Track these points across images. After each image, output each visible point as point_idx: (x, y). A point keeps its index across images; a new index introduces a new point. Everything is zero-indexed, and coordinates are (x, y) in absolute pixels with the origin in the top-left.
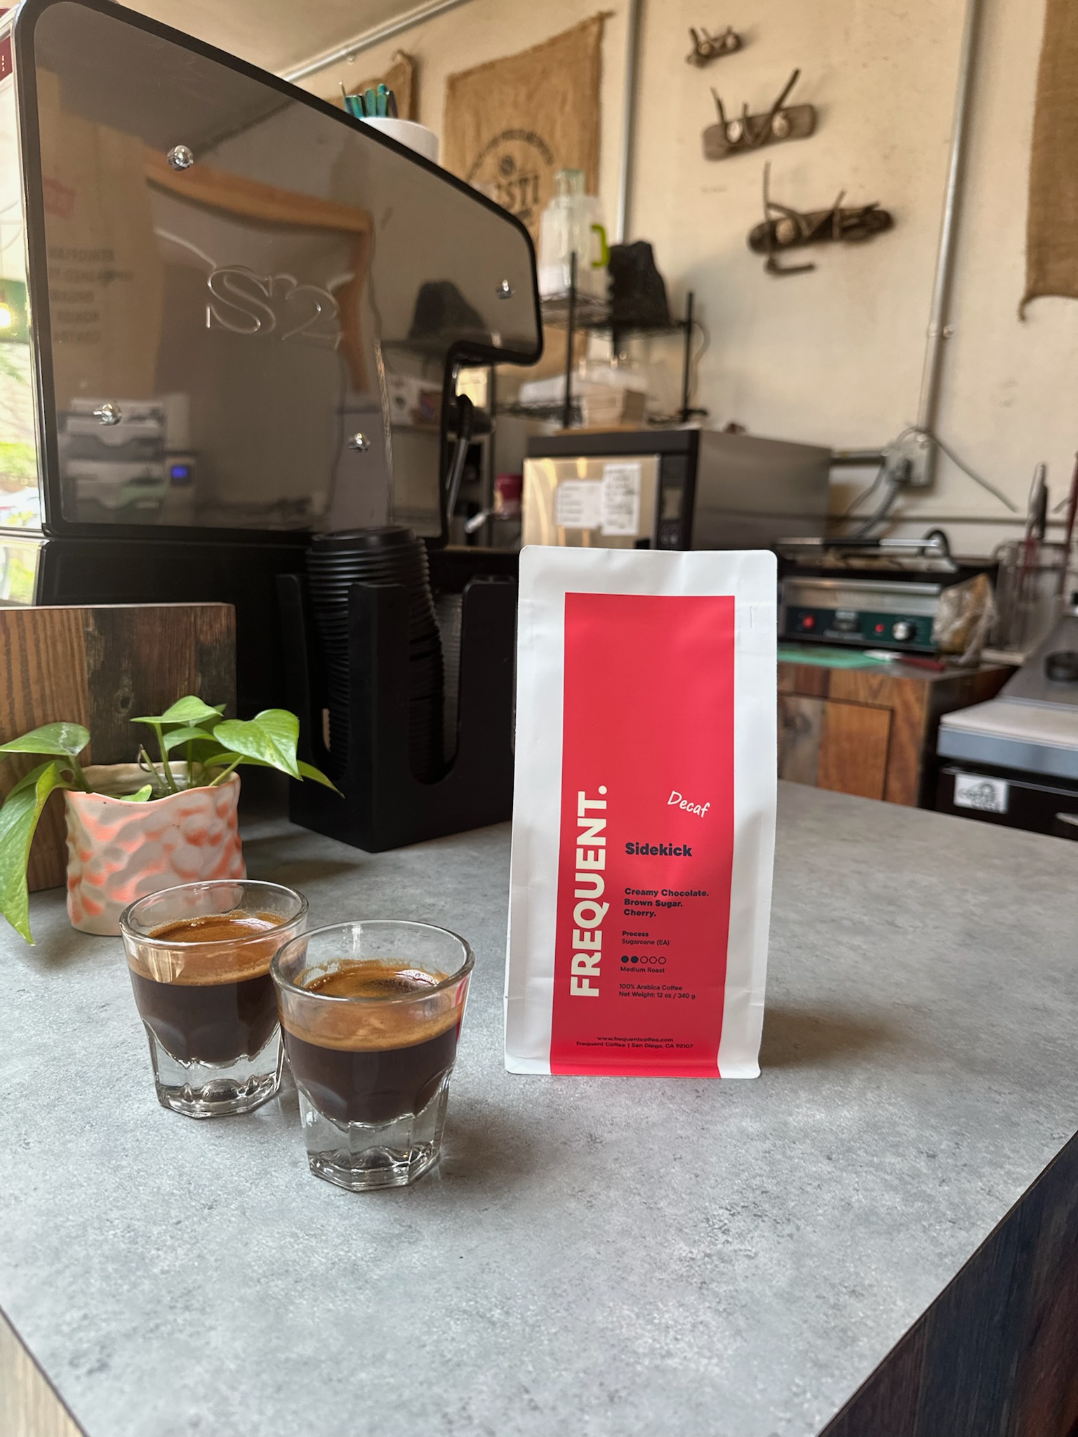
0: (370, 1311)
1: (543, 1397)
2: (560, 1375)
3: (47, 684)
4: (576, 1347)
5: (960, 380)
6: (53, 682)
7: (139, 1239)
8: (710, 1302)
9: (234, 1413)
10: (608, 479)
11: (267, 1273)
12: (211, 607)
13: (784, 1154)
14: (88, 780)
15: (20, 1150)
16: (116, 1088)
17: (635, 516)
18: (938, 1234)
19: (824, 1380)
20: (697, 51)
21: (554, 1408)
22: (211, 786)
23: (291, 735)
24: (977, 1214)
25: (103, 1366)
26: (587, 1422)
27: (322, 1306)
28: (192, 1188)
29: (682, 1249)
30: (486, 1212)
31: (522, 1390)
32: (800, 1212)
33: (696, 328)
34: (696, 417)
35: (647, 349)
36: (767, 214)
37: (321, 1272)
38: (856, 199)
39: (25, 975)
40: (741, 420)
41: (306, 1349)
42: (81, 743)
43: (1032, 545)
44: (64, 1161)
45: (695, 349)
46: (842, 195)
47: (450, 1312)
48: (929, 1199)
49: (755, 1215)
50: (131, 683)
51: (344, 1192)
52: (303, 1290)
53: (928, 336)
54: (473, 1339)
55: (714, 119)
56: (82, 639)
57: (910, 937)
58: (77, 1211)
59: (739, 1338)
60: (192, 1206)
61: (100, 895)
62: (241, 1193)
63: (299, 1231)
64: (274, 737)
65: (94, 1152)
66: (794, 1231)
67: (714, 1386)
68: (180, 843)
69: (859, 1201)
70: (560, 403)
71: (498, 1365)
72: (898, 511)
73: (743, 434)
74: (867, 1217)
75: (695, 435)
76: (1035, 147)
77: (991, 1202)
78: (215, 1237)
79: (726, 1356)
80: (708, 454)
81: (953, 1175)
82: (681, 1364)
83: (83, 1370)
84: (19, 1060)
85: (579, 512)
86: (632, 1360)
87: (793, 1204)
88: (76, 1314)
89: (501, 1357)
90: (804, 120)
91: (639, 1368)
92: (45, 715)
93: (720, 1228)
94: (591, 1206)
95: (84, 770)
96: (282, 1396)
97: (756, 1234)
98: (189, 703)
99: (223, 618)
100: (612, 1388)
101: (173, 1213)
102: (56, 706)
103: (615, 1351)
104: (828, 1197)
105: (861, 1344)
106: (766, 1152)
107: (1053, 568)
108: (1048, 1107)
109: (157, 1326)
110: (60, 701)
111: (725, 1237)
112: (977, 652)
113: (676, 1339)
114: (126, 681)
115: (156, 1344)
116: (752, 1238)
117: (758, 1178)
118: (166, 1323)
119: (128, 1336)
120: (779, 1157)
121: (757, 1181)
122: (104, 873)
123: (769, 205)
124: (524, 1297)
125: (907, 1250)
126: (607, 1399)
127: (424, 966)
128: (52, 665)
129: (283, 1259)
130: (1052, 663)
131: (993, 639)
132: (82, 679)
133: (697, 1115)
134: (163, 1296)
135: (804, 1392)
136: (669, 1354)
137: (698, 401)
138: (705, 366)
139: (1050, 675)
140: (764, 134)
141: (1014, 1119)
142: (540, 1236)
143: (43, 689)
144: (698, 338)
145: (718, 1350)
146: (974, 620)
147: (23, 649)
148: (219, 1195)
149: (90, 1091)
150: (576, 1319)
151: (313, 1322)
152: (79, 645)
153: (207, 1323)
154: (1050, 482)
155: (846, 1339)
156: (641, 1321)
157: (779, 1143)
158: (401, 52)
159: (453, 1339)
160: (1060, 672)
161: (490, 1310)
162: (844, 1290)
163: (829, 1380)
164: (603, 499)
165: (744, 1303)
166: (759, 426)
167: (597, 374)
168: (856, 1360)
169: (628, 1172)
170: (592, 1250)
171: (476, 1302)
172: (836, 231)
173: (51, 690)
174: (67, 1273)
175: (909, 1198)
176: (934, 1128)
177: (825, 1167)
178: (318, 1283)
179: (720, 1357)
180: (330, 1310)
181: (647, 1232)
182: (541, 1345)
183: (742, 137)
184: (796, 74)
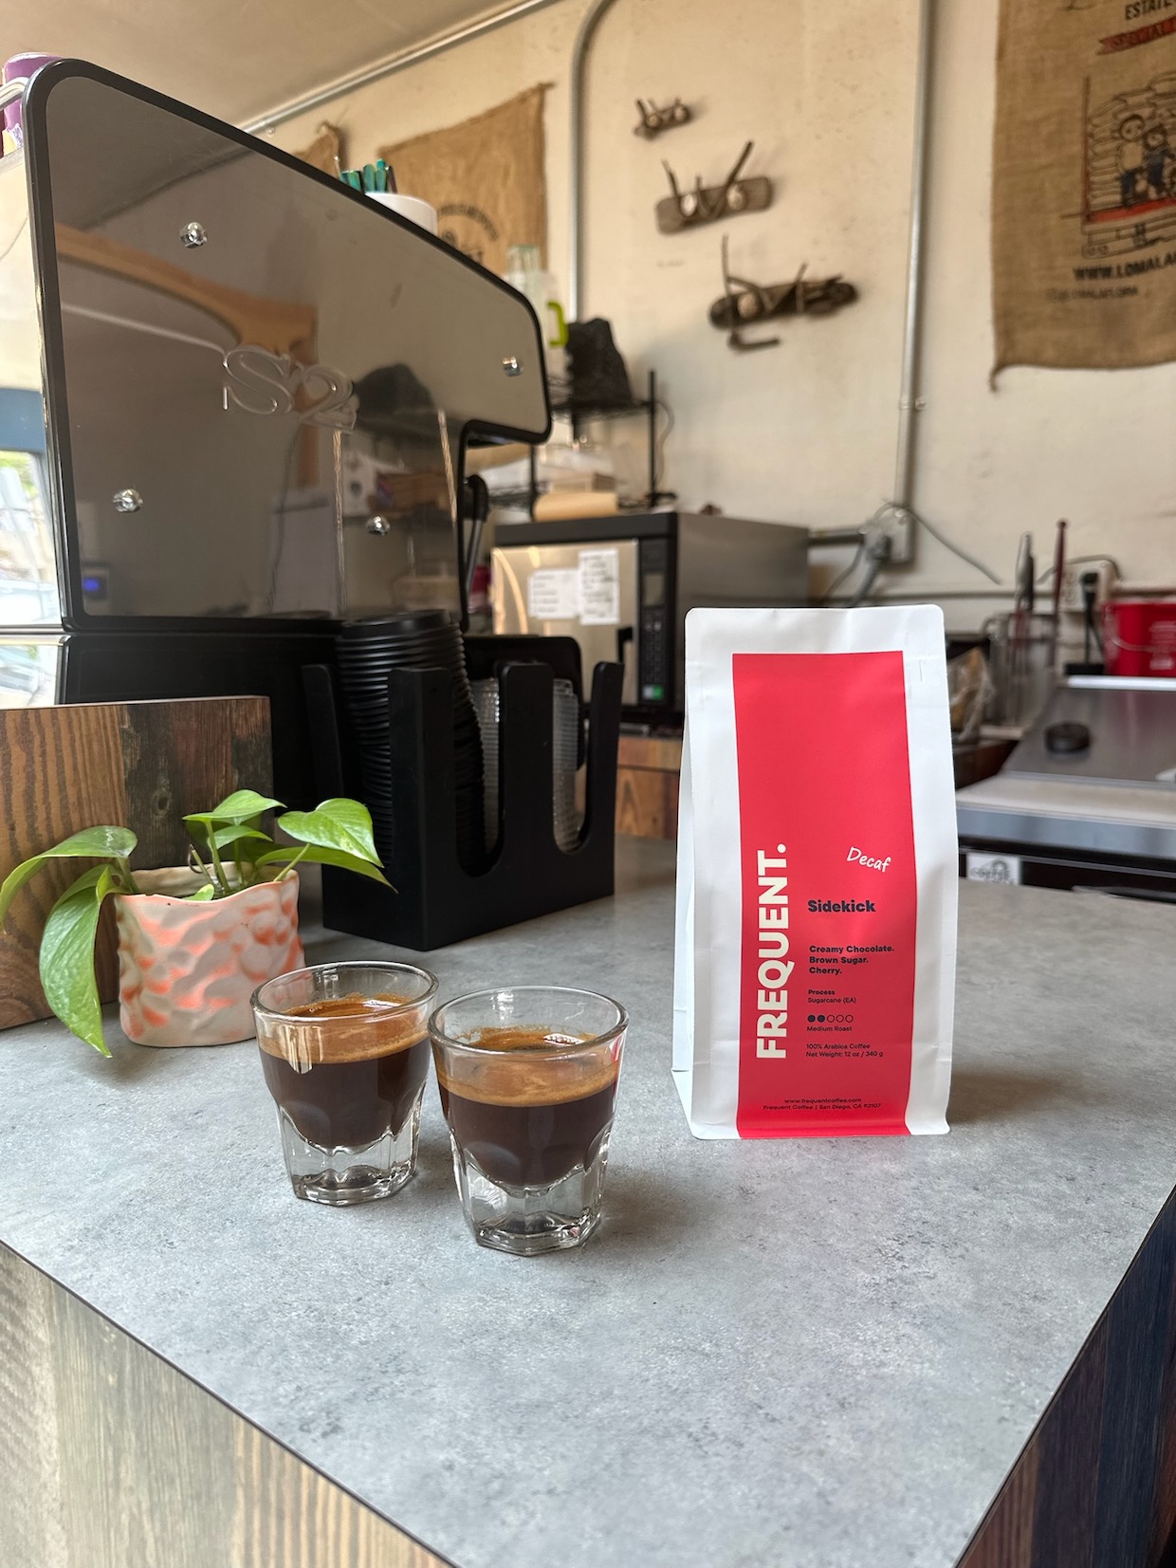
0: (583, 1356)
1: (776, 1410)
2: (786, 1391)
3: (83, 786)
4: (793, 1367)
5: (935, 454)
6: (89, 783)
7: (325, 1317)
8: (905, 1318)
9: (483, 1455)
10: (583, 567)
11: (468, 1335)
12: (245, 699)
13: (932, 1188)
14: (138, 885)
15: (165, 1249)
16: (243, 1186)
17: (616, 604)
18: (1098, 1243)
19: (1032, 1371)
20: (645, 123)
21: (791, 1419)
22: (275, 881)
23: (363, 822)
24: (1128, 1223)
25: (336, 1429)
26: (826, 1426)
27: (534, 1356)
28: (360, 1268)
29: (863, 1276)
30: (664, 1262)
31: (755, 1407)
32: (964, 1236)
33: (659, 407)
34: (664, 500)
35: (608, 432)
36: (727, 288)
37: (522, 1328)
38: (819, 271)
39: (99, 1090)
40: (718, 501)
41: (535, 1393)
42: (129, 846)
43: (1022, 616)
44: (217, 1256)
45: (660, 432)
46: (803, 268)
47: (662, 1350)
48: (1080, 1215)
49: (923, 1243)
50: (168, 782)
51: (517, 1258)
52: (510, 1345)
53: (901, 409)
54: (692, 1369)
55: (666, 191)
56: (118, 737)
57: (990, 993)
58: (250, 1298)
59: (942, 1344)
60: (368, 1284)
61: (164, 1004)
62: (412, 1268)
63: (485, 1296)
64: (346, 826)
65: (245, 1245)
66: (963, 1252)
67: (934, 1386)
68: (249, 942)
69: (1015, 1222)
70: (525, 489)
71: (724, 1389)
72: (880, 590)
73: (720, 516)
74: (1027, 1235)
75: (673, 517)
76: (996, 217)
77: (1138, 1212)
78: (402, 1308)
79: (936, 1360)
80: (687, 537)
81: (1095, 1193)
82: (896, 1371)
83: (317, 1434)
84: (129, 1169)
85: (555, 601)
86: (850, 1372)
87: (955, 1230)
88: (291, 1387)
89: (726, 1382)
90: (760, 192)
91: (859, 1378)
92: (82, 820)
93: (894, 1256)
94: (764, 1248)
95: (133, 873)
96: (524, 1435)
97: (929, 1258)
98: (243, 797)
99: (258, 710)
100: (840, 1396)
101: (351, 1292)
102: (93, 809)
103: (831, 1366)
104: (986, 1221)
105: (1056, 1338)
106: (914, 1189)
107: (1043, 640)
108: (1165, 1129)
109: (377, 1390)
110: (97, 804)
111: (901, 1264)
112: (976, 728)
113: (885, 1351)
114: (163, 780)
115: (380, 1404)
116: (927, 1261)
117: (915, 1212)
118: (384, 1386)
119: (350, 1401)
120: (929, 1192)
121: (915, 1214)
122: (168, 979)
123: (729, 279)
124: (728, 1331)
125: (1074, 1259)
126: (838, 1406)
127: (565, 1029)
128: (87, 764)
129: (478, 1321)
130: (1051, 736)
131: (989, 715)
132: (119, 780)
133: (837, 1162)
134: (371, 1363)
135: (1018, 1382)
136: (882, 1364)
137: (666, 485)
138: (672, 447)
139: (1051, 746)
140: (719, 206)
141: (1138, 1142)
142: (723, 1278)
143: (79, 791)
144: (662, 418)
145: (927, 1356)
146: (971, 695)
147: (58, 750)
148: (391, 1272)
149: (217, 1191)
150: (785, 1343)
151: (531, 1371)
152: (115, 744)
153: (426, 1382)
154: (1036, 552)
155: (1041, 1335)
156: (846, 1339)
157: (924, 1180)
158: (326, 124)
159: (673, 1372)
160: (1061, 744)
161: (700, 1344)
162: (1027, 1296)
163: (1037, 1370)
164: (580, 587)
165: (937, 1316)
166: (734, 508)
167: (559, 458)
168: (1055, 1351)
169: (790, 1217)
170: (779, 1286)
171: (684, 1339)
172: (800, 304)
173: (88, 793)
174: (263, 1353)
175: (1062, 1216)
176: (1065, 1155)
177: (974, 1197)
178: (521, 1337)
179: (931, 1361)
180: (543, 1360)
181: (826, 1266)
182: (759, 1368)
183: (696, 211)
184: (749, 146)
